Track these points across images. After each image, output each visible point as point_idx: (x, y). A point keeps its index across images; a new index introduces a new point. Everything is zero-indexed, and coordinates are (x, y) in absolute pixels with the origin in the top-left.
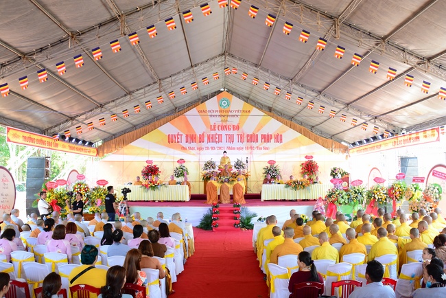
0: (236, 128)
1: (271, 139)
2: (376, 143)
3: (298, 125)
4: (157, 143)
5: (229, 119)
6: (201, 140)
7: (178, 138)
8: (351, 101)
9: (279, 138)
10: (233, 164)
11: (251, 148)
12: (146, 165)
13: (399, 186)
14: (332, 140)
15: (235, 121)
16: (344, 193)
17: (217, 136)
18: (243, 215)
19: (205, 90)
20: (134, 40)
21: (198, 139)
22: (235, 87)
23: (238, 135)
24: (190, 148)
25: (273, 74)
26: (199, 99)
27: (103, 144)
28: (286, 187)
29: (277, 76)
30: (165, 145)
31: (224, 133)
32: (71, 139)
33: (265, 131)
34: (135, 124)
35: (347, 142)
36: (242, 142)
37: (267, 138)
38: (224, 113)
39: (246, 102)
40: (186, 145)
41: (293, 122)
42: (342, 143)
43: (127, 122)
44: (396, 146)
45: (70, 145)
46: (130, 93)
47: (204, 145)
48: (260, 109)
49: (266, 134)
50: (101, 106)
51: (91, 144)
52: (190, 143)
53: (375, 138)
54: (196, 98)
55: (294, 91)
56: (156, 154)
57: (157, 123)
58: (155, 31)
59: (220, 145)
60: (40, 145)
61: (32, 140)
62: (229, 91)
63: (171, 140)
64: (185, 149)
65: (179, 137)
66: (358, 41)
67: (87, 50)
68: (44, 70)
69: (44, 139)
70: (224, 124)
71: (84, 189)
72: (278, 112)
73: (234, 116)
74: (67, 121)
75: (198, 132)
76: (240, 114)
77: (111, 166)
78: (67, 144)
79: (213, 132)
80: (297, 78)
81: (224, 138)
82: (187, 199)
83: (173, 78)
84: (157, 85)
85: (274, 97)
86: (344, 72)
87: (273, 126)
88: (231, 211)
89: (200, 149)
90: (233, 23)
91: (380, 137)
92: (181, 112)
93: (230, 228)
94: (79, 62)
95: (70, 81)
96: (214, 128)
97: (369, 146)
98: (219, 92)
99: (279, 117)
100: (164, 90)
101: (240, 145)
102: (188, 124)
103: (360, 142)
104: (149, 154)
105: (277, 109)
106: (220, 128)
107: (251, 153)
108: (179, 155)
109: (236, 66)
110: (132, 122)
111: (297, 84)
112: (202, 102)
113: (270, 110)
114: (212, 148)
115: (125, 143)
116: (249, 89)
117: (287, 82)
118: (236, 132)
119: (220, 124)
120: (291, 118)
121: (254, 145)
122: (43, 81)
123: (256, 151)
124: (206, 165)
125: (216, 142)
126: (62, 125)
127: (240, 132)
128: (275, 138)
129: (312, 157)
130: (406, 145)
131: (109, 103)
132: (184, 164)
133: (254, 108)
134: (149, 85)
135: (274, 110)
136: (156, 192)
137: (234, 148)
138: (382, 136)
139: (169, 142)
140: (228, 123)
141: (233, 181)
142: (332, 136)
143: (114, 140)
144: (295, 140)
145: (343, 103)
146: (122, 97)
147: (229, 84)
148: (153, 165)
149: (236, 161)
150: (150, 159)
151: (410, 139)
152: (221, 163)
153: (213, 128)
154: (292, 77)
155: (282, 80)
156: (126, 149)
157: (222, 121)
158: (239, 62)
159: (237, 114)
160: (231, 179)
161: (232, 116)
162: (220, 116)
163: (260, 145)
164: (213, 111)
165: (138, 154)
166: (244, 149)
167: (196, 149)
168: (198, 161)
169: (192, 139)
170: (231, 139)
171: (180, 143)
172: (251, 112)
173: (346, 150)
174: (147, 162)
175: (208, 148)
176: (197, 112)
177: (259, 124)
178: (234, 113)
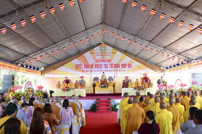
0: (109, 61)
1: (126, 66)
2: (179, 67)
3: (139, 59)
4: (71, 68)
5: (105, 56)
6: (92, 67)
7: (81, 66)
8: (167, 45)
9: (130, 66)
10: (107, 78)
11: (117, 70)
13: (194, 88)
14: (156, 66)
15: (108, 58)
16: (165, 92)
18: (113, 104)
19: (94, 43)
20: (53, 11)
21: (90, 66)
22: (108, 41)
23: (110, 64)
24: (86, 71)
25: (127, 32)
26: (91, 47)
27: (44, 69)
28: (134, 89)
29: (129, 34)
30: (74, 70)
31: (103, 63)
32: (27, 66)
34: (60, 59)
35: (163, 67)
36: (112, 68)
37: (124, 66)
38: (103, 54)
39: (114, 48)
40: (85, 69)
41: (137, 58)
42: (161, 68)
43: (55, 58)
44: (190, 68)
45: (27, 69)
46: (55, 43)
47: (93, 69)
48: (121, 52)
49: (124, 63)
50: (41, 49)
51: (38, 69)
53: (178, 65)
54: (89, 46)
55: (137, 41)
56: (70, 74)
57: (70, 59)
58: (64, 6)
59: (101, 69)
60: (9, 69)
61: (5, 66)
62: (105, 43)
63: (77, 67)
64: (83, 71)
66: (173, 10)
67: (28, 16)
68: (4, 27)
69: (12, 66)
70: (103, 59)
71: (31, 91)
72: (130, 53)
73: (108, 55)
74: (24, 57)
75: (90, 63)
77: (48, 80)
78: (25, 69)
79: (98, 63)
80: (139, 34)
81: (103, 66)
82: (85, 96)
83: (77, 35)
84: (69, 39)
85: (127, 45)
86: (164, 29)
87: (127, 60)
88: (106, 102)
89: (91, 71)
90: (106, 6)
91: (181, 64)
92: (82, 54)
93: (105, 110)
94: (23, 23)
95: (22, 35)
96: (98, 61)
97: (175, 69)
98: (101, 44)
99: (130, 55)
100: (72, 41)
101: (111, 69)
102: (85, 59)
103: (170, 67)
104: (66, 74)
105: (129, 52)
106: (101, 61)
107: (116, 73)
108: (81, 74)
109: (108, 29)
110: (58, 58)
111: (139, 37)
112: (92, 49)
113: (125, 52)
114: (97, 71)
115: (55, 69)
116: (115, 42)
117: (134, 37)
118: (109, 63)
119: (101, 59)
120: (136, 56)
121: (118, 69)
122: (4, 33)
123: (119, 72)
124: (94, 79)
125: (99, 68)
126: (21, 59)
127: (111, 63)
128: (128, 66)
129: (146, 75)
130: (195, 67)
131: (44, 48)
132: (83, 79)
133: (118, 51)
134: (65, 39)
135: (128, 52)
136: (69, 92)
137: (108, 71)
138: (182, 63)
140: (105, 59)
141: (107, 87)
142: (156, 64)
143: (49, 67)
144: (138, 67)
145: (162, 47)
146: (51, 45)
147: (105, 40)
148: (68, 79)
149: (109, 77)
150: (67, 76)
151: (198, 64)
152: (102, 78)
153: (97, 61)
154: (136, 34)
155: (131, 36)
156: (55, 72)
157: (102, 58)
158: (109, 27)
159: (109, 54)
160: (106, 86)
161: (107, 55)
162: (101, 55)
163: (121, 69)
164: (98, 53)
165: (61, 74)
166: (113, 71)
167: (89, 71)
168: (90, 77)
169: (87, 66)
170: (106, 66)
171: (81, 68)
172: (116, 53)
173: (163, 71)
174: (65, 78)
175: (95, 71)
176: (90, 54)
177: (120, 59)
178: (108, 54)
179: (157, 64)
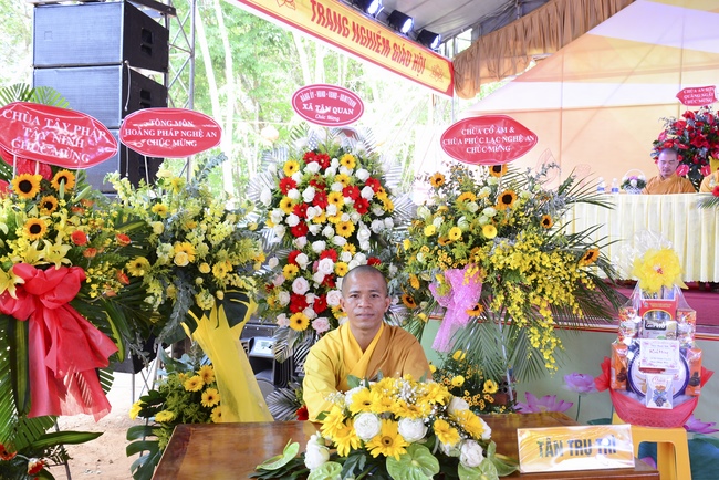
12: (677, 112)
27: (476, 44)
51: (424, 37)
104: (681, 69)
143: (521, 23)
148: (715, 109)
150: (700, 83)
165: (631, 73)
174: (681, 96)
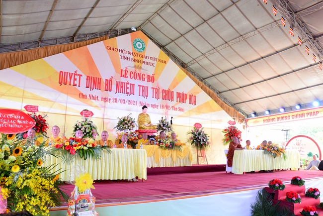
0: (151, 79)
1: (186, 99)
2: (308, 110)
3: (208, 88)
4: (41, 81)
5: (143, 66)
6: (108, 88)
7: (75, 79)
9: (193, 100)
11: (167, 107)
14: (234, 108)
15: (149, 70)
17: (129, 86)
21: (103, 85)
23: (153, 88)
24: (92, 97)
30: (54, 87)
31: (137, 82)
33: (180, 89)
36: (157, 98)
37: (182, 97)
38: (139, 57)
39: (162, 50)
40: (87, 92)
41: (204, 84)
47: (111, 94)
52: (92, 89)
57: (42, 50)
59: (131, 98)
63: (64, 80)
64: (82, 96)
65: (76, 77)
70: (138, 71)
72: (192, 70)
73: (149, 64)
75: (105, 77)
76: (155, 62)
79: (123, 80)
81: (137, 89)
87: (188, 85)
89: (105, 100)
92: (82, 43)
96: (126, 74)
97: (291, 114)
98: (131, 31)
99: (192, 76)
101: (155, 101)
102: (91, 62)
104: (23, 97)
106: (132, 75)
107: (166, 113)
112: (110, 38)
113: (183, 65)
114: (121, 101)
118: (150, 85)
119: (133, 70)
120: (202, 79)
121: (170, 103)
123: (172, 112)
124: (123, 123)
125: (127, 93)
127: (154, 85)
128: (190, 99)
133: (170, 60)
135: (189, 68)
137: (148, 105)
139: (60, 83)
140: (142, 72)
144: (207, 104)
148: (37, 114)
153: (123, 73)
157: (135, 67)
159: (153, 62)
161: (147, 63)
162: (134, 60)
163: (176, 105)
164: (126, 52)
166: (159, 107)
167: (100, 99)
168: (102, 116)
169: (95, 83)
170: (144, 92)
171: (77, 87)
172: (168, 64)
173: (243, 120)
175: (116, 99)
176: (105, 49)
177: (175, 79)
178: (149, 61)
179: (234, 104)
